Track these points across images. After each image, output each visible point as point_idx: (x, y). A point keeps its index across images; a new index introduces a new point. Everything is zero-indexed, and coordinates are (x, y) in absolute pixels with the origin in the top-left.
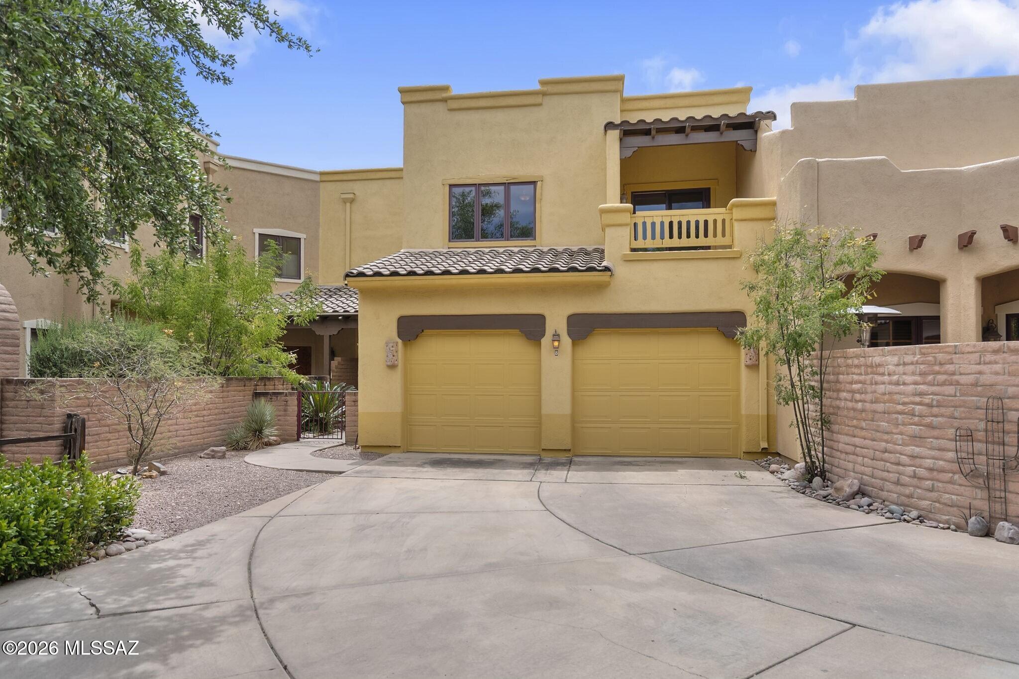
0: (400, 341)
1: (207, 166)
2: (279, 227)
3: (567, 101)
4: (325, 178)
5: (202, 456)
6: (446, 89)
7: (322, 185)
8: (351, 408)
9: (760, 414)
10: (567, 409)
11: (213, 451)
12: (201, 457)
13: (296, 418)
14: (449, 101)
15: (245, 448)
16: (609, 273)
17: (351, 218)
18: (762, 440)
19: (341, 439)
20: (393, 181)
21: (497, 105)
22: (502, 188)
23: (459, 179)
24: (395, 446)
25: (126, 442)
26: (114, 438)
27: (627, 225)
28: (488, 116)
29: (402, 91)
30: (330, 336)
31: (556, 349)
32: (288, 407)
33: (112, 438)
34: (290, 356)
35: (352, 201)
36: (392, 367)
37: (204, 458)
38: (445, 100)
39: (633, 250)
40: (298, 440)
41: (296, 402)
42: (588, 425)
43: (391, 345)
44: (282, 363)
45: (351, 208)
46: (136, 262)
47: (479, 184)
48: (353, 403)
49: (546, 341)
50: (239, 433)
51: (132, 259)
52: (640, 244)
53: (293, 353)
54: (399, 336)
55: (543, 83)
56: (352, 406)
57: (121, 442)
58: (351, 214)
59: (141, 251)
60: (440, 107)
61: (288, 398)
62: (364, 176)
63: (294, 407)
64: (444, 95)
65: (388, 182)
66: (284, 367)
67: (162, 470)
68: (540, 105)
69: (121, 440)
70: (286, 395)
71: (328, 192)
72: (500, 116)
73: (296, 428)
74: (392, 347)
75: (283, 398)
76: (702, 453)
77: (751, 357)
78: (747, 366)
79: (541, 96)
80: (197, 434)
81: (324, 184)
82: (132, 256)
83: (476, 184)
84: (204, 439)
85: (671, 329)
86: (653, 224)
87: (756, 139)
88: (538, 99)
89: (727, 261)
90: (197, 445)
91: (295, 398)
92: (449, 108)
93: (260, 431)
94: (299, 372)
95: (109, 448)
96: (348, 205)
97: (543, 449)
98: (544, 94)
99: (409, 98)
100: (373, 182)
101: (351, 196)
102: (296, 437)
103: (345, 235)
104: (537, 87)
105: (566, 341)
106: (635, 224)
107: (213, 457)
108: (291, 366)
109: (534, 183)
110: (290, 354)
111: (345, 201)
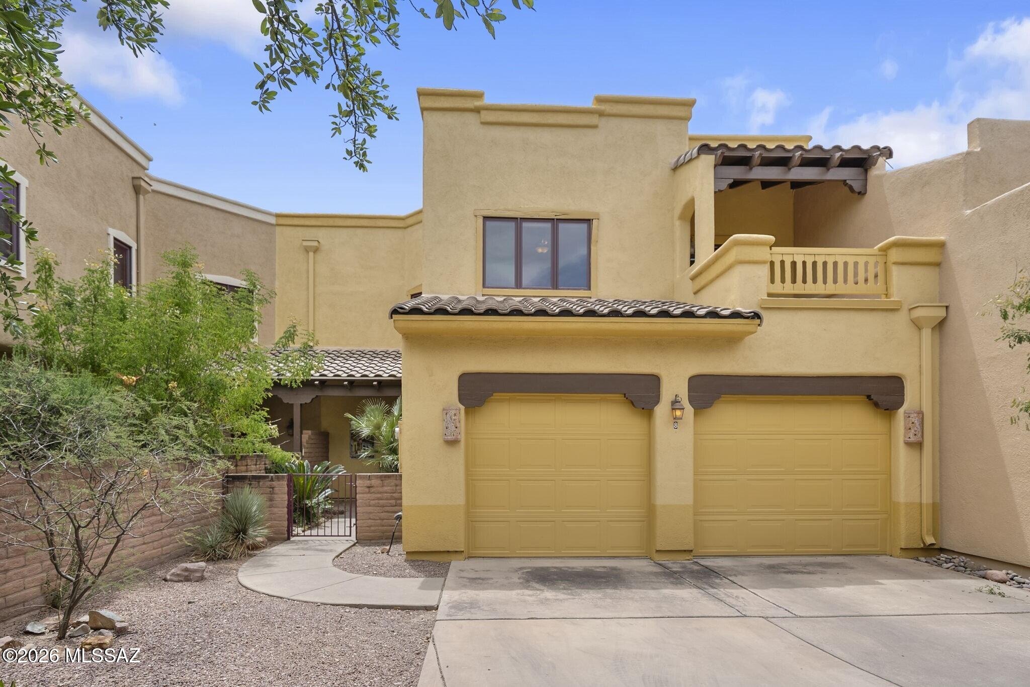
0: (462, 408)
1: (136, 182)
2: (226, 274)
3: (628, 125)
4: (282, 221)
5: (168, 577)
6: (479, 96)
7: (278, 229)
8: (365, 495)
9: (924, 501)
10: (688, 498)
11: (186, 570)
12: (165, 580)
13: (286, 510)
14: (483, 113)
15: (224, 558)
16: (758, 321)
17: (314, 270)
18: (927, 534)
19: (350, 536)
20: (365, 230)
21: (543, 122)
22: (548, 225)
23: (496, 210)
24: (456, 552)
25: (40, 570)
26: (16, 565)
27: (764, 262)
28: (531, 134)
29: (421, 94)
30: (301, 404)
31: (676, 419)
32: (275, 496)
33: (12, 566)
34: (268, 427)
35: (316, 250)
36: (452, 443)
37: (171, 580)
38: (477, 110)
39: (769, 295)
40: (289, 539)
41: (286, 489)
42: (707, 518)
43: (453, 412)
44: (262, 437)
45: (314, 258)
46: (46, 282)
47: (521, 218)
48: (367, 490)
49: (662, 410)
50: (213, 535)
51: (37, 276)
52: (778, 288)
53: (273, 424)
54: (461, 400)
55: (600, 100)
56: (366, 493)
57: (30, 571)
58: (314, 266)
59: (53, 265)
60: (471, 118)
61: (275, 483)
62: (331, 222)
63: (284, 496)
64: (478, 103)
65: (359, 231)
66: (264, 442)
67: (118, 625)
68: (595, 127)
69: (30, 567)
70: (272, 480)
71: (285, 238)
72: (546, 136)
73: (286, 523)
74: (455, 415)
75: (268, 483)
76: (845, 550)
77: (917, 433)
78: (908, 444)
79: (597, 116)
80: (153, 542)
81: (281, 228)
82: (38, 272)
83: (517, 218)
84: (162, 547)
85: (804, 397)
86: (794, 264)
87: (866, 180)
88: (594, 120)
89: (885, 314)
90: (153, 558)
91: (285, 483)
92: (483, 121)
93: (245, 531)
94: (284, 448)
95: (6, 586)
96: (311, 254)
97: (657, 551)
98: (601, 114)
99: (429, 103)
100: (341, 229)
101: (316, 244)
102: (286, 535)
103: (308, 289)
104: (590, 104)
105: (689, 410)
106: (772, 264)
107: (187, 579)
108: (274, 441)
109: (588, 221)
110: (268, 424)
111: (307, 250)
